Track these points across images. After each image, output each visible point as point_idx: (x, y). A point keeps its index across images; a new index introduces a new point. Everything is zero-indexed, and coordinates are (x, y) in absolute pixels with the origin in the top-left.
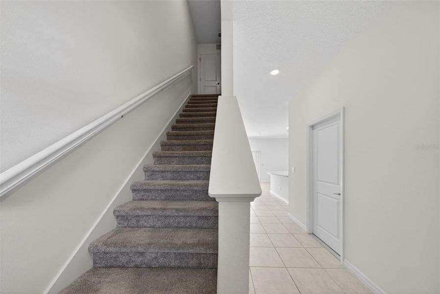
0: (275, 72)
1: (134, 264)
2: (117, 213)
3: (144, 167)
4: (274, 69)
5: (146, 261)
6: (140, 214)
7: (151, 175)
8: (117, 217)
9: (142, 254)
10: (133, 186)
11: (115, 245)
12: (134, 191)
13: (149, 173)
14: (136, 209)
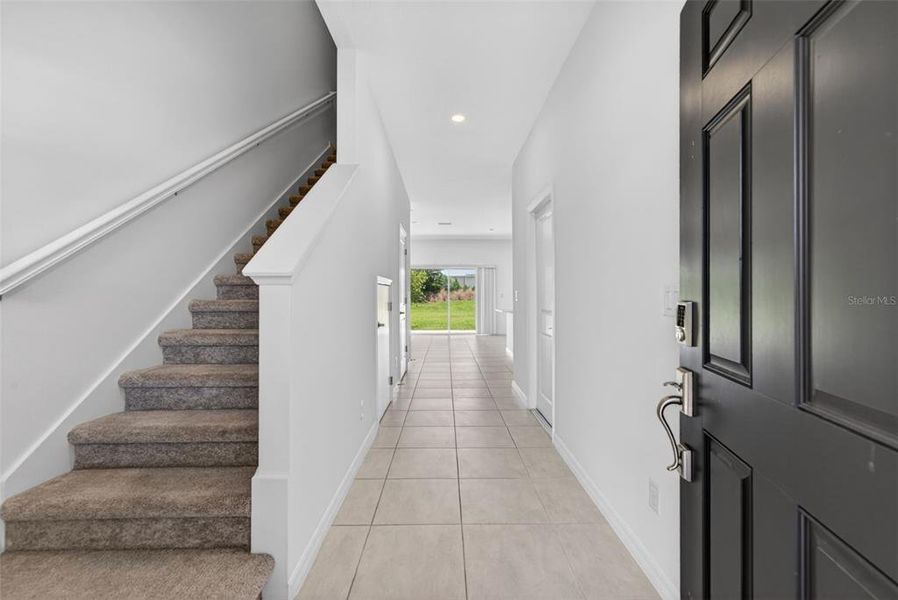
0: (458, 118)
1: (186, 405)
2: (164, 342)
3: (216, 278)
4: (457, 113)
5: (203, 400)
6: (200, 341)
7: (228, 291)
8: (165, 348)
9: (197, 389)
10: (193, 306)
11: (159, 377)
12: (195, 313)
13: (224, 289)
14: (194, 335)
